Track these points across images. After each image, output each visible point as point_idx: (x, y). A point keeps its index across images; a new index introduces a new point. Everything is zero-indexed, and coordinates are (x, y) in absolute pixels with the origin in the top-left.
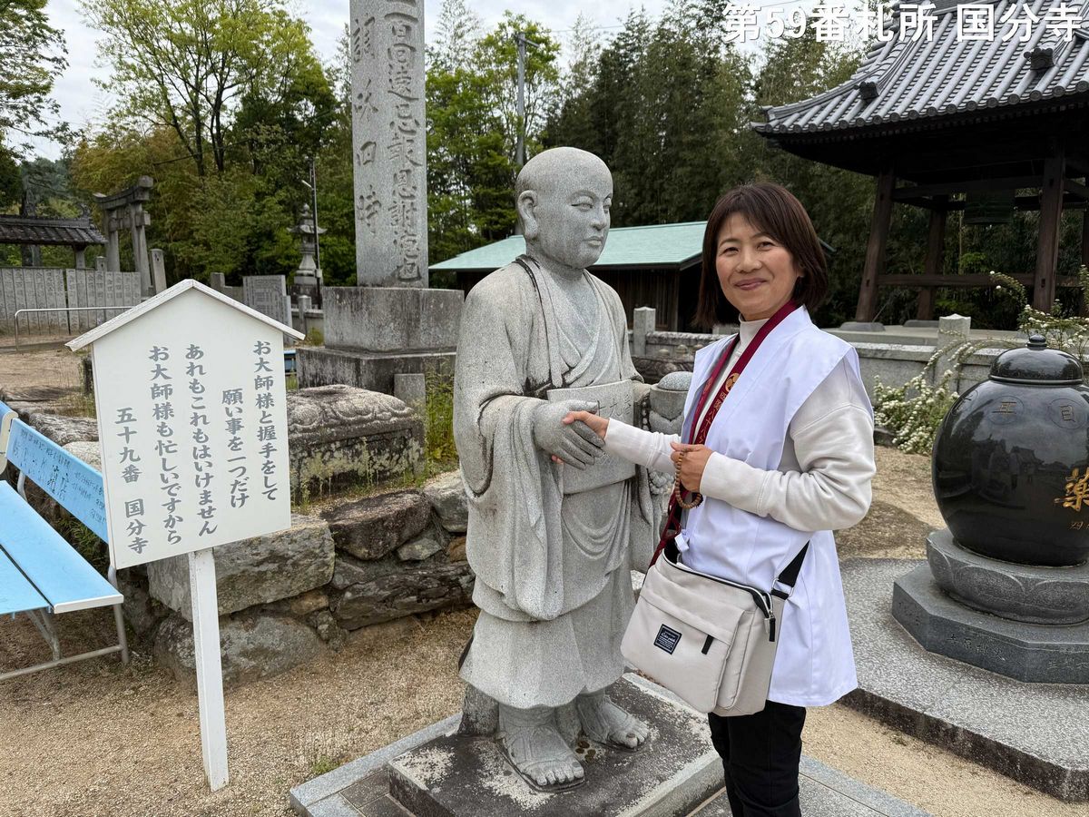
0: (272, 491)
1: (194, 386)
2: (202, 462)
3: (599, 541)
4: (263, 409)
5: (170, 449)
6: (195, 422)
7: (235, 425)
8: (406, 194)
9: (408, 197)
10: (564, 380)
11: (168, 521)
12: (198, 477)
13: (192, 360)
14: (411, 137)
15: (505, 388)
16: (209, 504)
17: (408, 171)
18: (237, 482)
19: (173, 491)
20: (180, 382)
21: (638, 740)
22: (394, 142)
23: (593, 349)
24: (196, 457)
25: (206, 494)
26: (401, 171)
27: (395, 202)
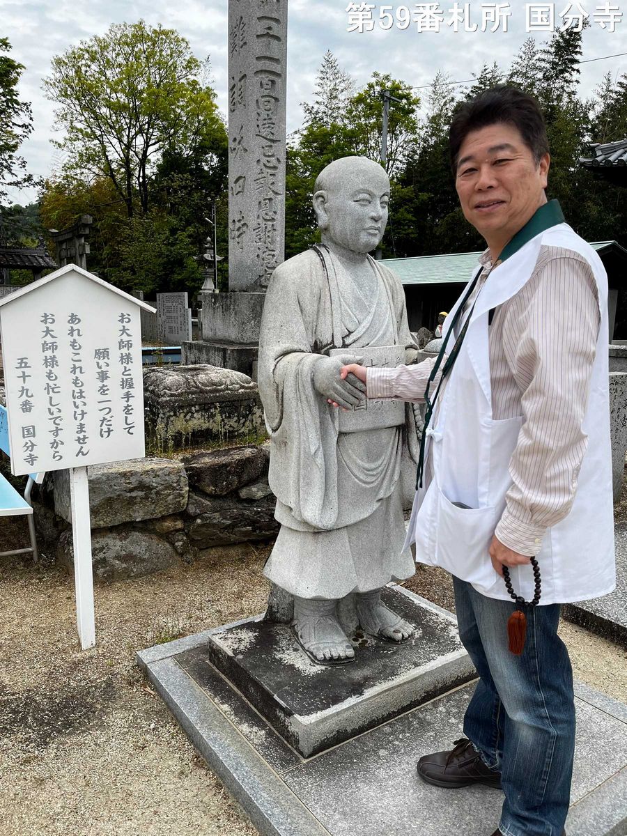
0: (130, 428)
1: (73, 344)
2: (78, 402)
3: (371, 473)
4: (125, 365)
5: (56, 390)
6: (74, 371)
7: (103, 376)
8: (268, 217)
9: (269, 220)
10: (344, 342)
11: (53, 444)
12: (75, 412)
13: (72, 325)
14: (273, 172)
15: (295, 347)
16: (83, 433)
17: (270, 199)
18: (104, 419)
19: (57, 421)
20: (63, 340)
21: (403, 636)
22: (260, 176)
23: (370, 318)
24: (74, 398)
25: (82, 426)
26: (265, 199)
27: (259, 224)
